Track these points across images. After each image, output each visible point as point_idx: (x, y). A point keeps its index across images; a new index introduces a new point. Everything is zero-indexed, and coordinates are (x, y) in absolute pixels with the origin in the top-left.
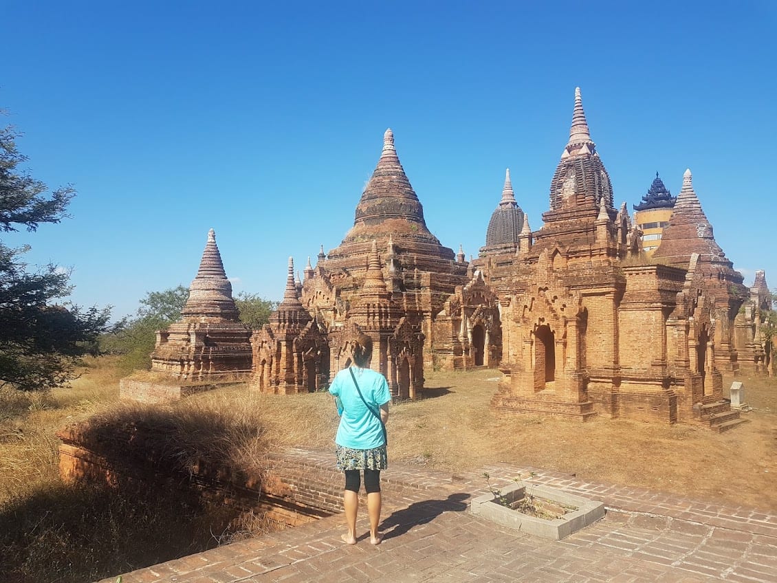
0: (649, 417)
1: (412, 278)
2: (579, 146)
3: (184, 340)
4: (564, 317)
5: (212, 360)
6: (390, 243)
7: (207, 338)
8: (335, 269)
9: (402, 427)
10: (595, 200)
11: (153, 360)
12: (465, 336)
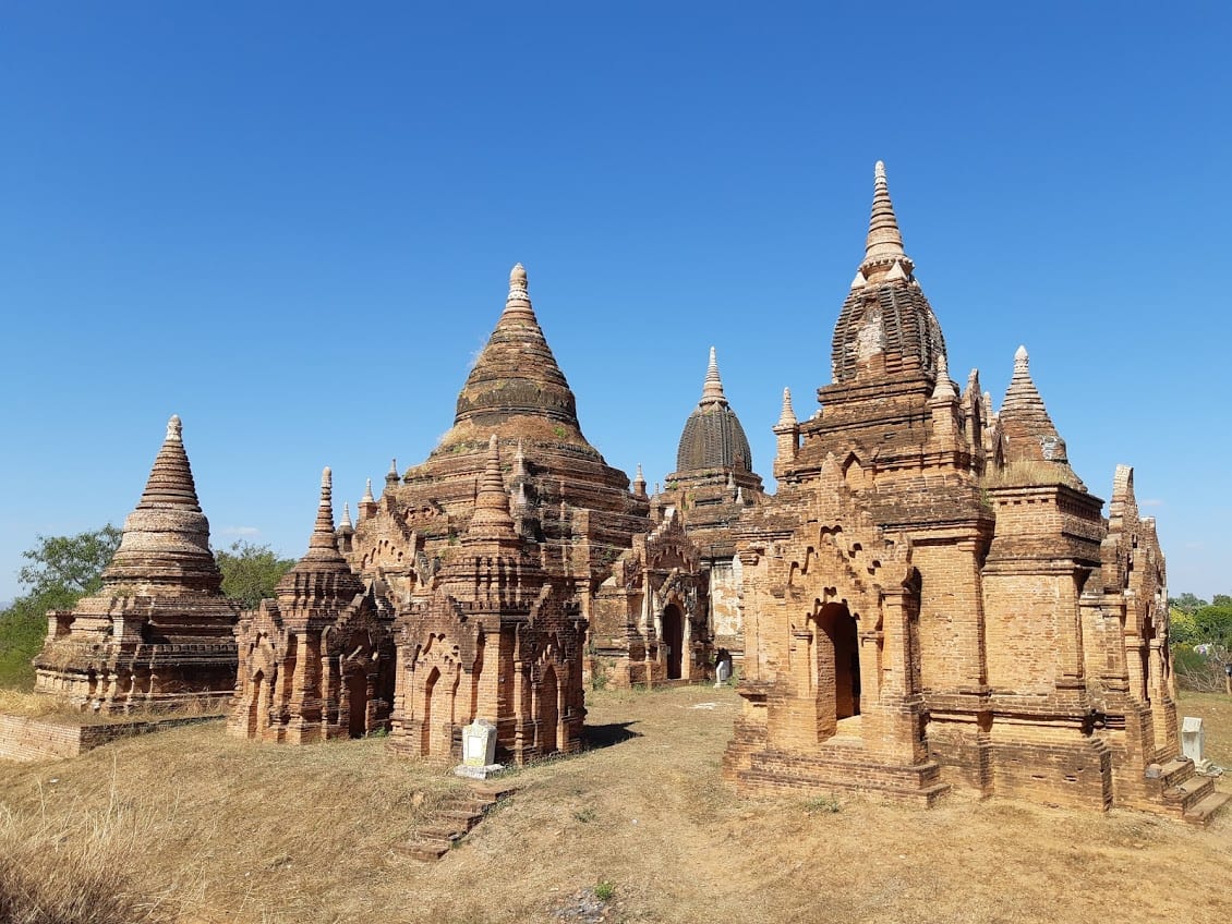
0: (1059, 796)
1: (557, 518)
2: (886, 266)
3: (101, 629)
4: (876, 586)
5: (156, 671)
6: (519, 456)
7: (146, 628)
8: (416, 500)
9: (544, 822)
10: (920, 364)
11: (39, 671)
12: (650, 625)
